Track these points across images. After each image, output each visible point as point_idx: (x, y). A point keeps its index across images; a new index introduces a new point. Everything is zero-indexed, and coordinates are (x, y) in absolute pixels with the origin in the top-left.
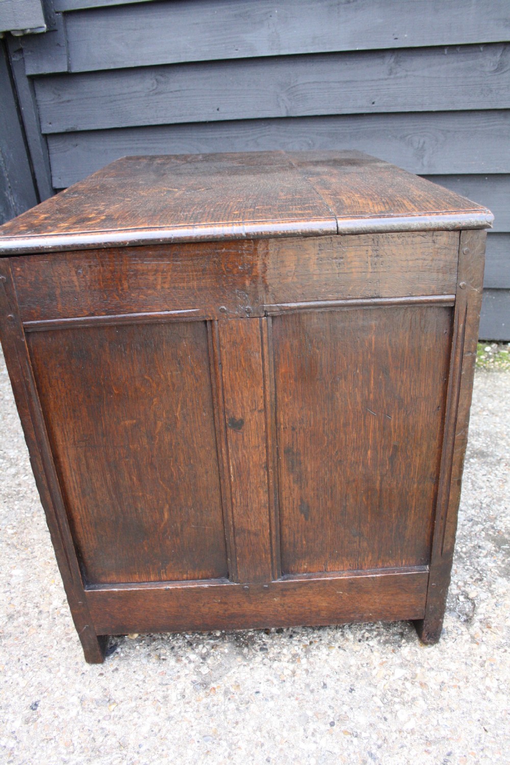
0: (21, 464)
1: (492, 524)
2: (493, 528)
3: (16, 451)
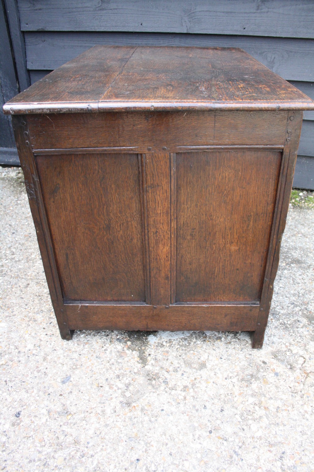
0: (3, 252)
1: (306, 306)
2: (306, 309)
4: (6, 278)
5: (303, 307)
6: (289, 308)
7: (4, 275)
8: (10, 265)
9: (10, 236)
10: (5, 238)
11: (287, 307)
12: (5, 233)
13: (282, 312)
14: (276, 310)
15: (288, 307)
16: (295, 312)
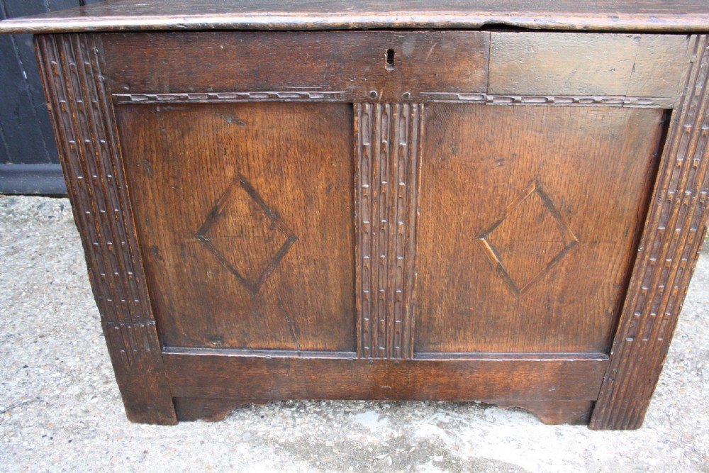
0: (86, 379)
1: (691, 445)
2: (695, 451)
3: (78, 359)
4: (98, 441)
5: (688, 447)
6: (663, 451)
7: (93, 434)
8: (102, 408)
9: (96, 341)
10: (88, 347)
11: (657, 451)
12: (86, 335)
13: (653, 462)
14: (641, 459)
15: (660, 449)
16: (676, 461)
